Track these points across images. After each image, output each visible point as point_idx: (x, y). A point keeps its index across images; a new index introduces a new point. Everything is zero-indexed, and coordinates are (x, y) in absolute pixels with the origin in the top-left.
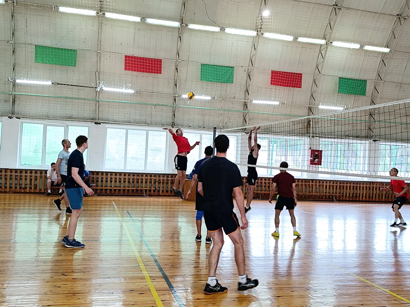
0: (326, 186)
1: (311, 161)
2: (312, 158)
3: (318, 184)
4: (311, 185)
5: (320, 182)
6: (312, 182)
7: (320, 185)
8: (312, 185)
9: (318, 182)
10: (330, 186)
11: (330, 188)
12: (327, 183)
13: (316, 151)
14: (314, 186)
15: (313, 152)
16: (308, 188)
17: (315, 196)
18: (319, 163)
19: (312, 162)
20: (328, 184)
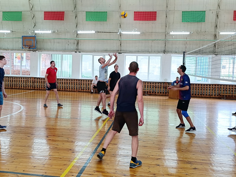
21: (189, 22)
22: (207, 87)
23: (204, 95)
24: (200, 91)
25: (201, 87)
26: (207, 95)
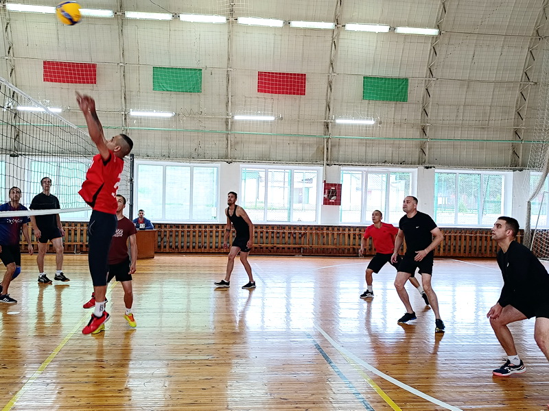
0: (349, 235)
1: (325, 199)
2: (326, 196)
3: (335, 233)
4: (325, 235)
5: (339, 230)
6: (328, 229)
7: (339, 234)
8: (327, 234)
9: (336, 229)
10: (354, 235)
11: (354, 238)
12: (349, 230)
13: (332, 185)
14: (330, 235)
15: (327, 186)
16: (321, 237)
17: (332, 249)
18: (338, 202)
19: (326, 202)
20: (352, 232)
21: (168, 90)
22: (211, 232)
23: (205, 247)
24: (197, 239)
25: (200, 232)
26: (211, 247)
